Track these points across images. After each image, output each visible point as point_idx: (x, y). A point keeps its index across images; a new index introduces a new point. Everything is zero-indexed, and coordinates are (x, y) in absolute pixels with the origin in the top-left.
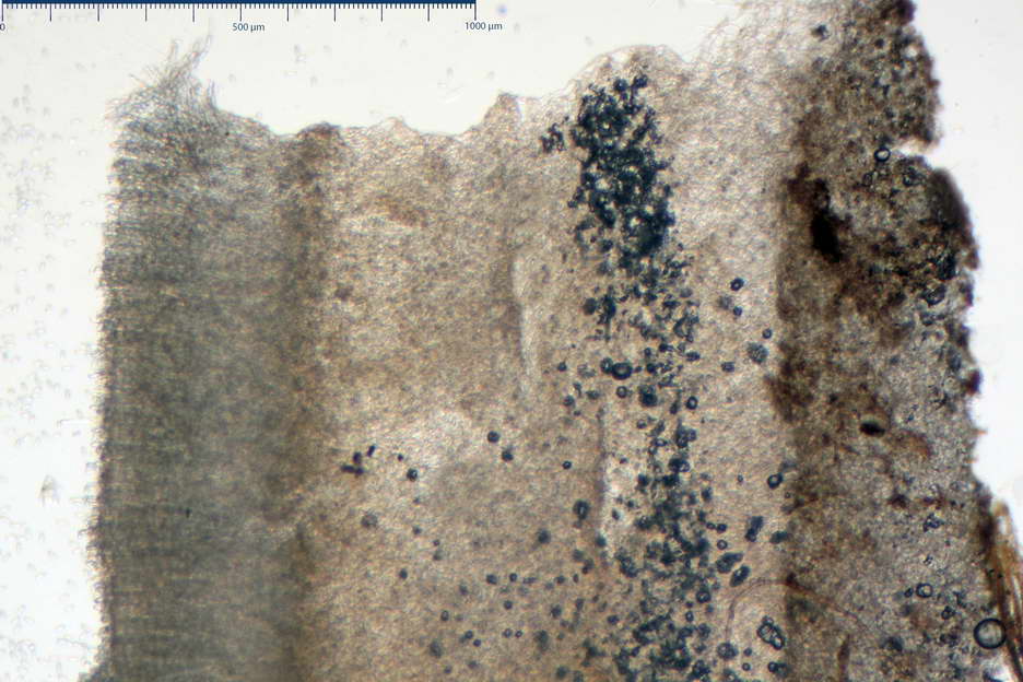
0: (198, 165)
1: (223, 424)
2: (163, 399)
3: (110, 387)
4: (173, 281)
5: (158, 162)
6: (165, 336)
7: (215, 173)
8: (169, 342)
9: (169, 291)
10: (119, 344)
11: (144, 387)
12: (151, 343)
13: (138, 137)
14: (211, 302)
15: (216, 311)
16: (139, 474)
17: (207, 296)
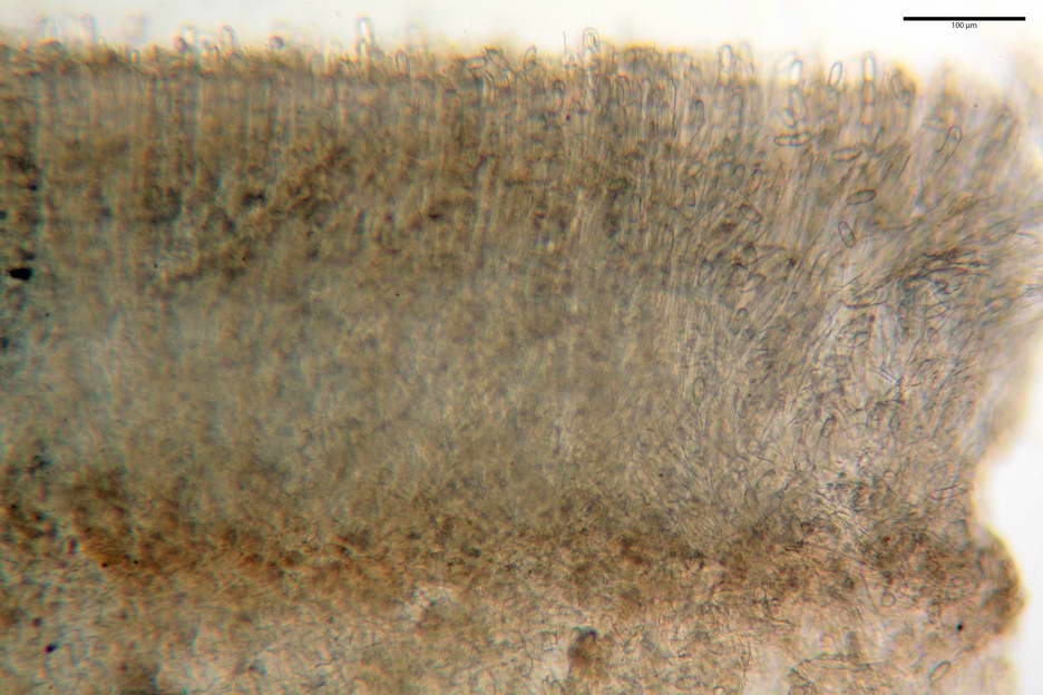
0: (907, 278)
1: (252, 358)
2: (309, 205)
3: (338, 73)
4: (611, 222)
5: (913, 179)
6: (471, 206)
7: (885, 324)
8: (457, 215)
9: (585, 214)
10: (450, 91)
11: (339, 158)
12: (454, 176)
13: (976, 125)
14: (562, 319)
15: (537, 334)
16: (120, 148)
17: (574, 308)
